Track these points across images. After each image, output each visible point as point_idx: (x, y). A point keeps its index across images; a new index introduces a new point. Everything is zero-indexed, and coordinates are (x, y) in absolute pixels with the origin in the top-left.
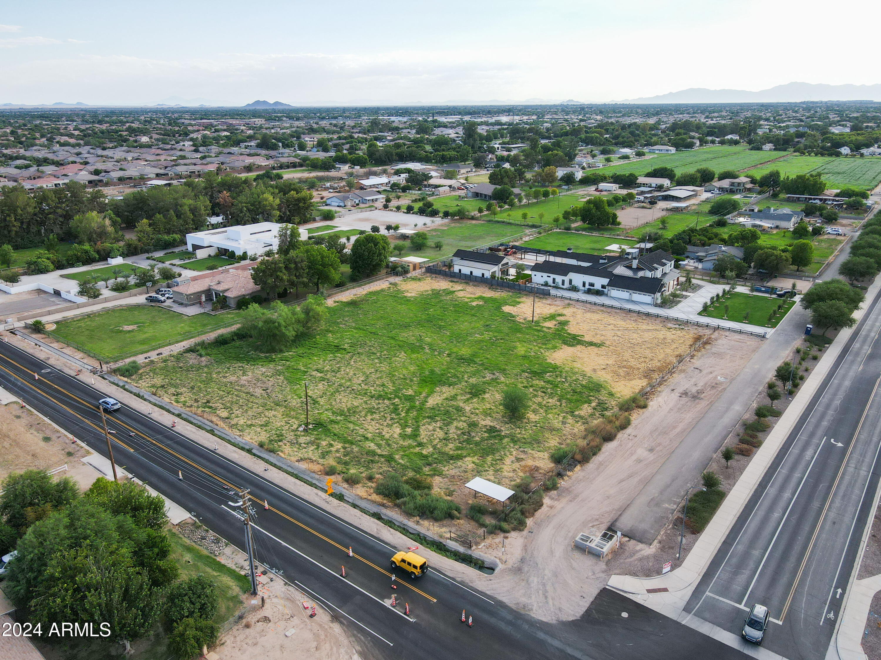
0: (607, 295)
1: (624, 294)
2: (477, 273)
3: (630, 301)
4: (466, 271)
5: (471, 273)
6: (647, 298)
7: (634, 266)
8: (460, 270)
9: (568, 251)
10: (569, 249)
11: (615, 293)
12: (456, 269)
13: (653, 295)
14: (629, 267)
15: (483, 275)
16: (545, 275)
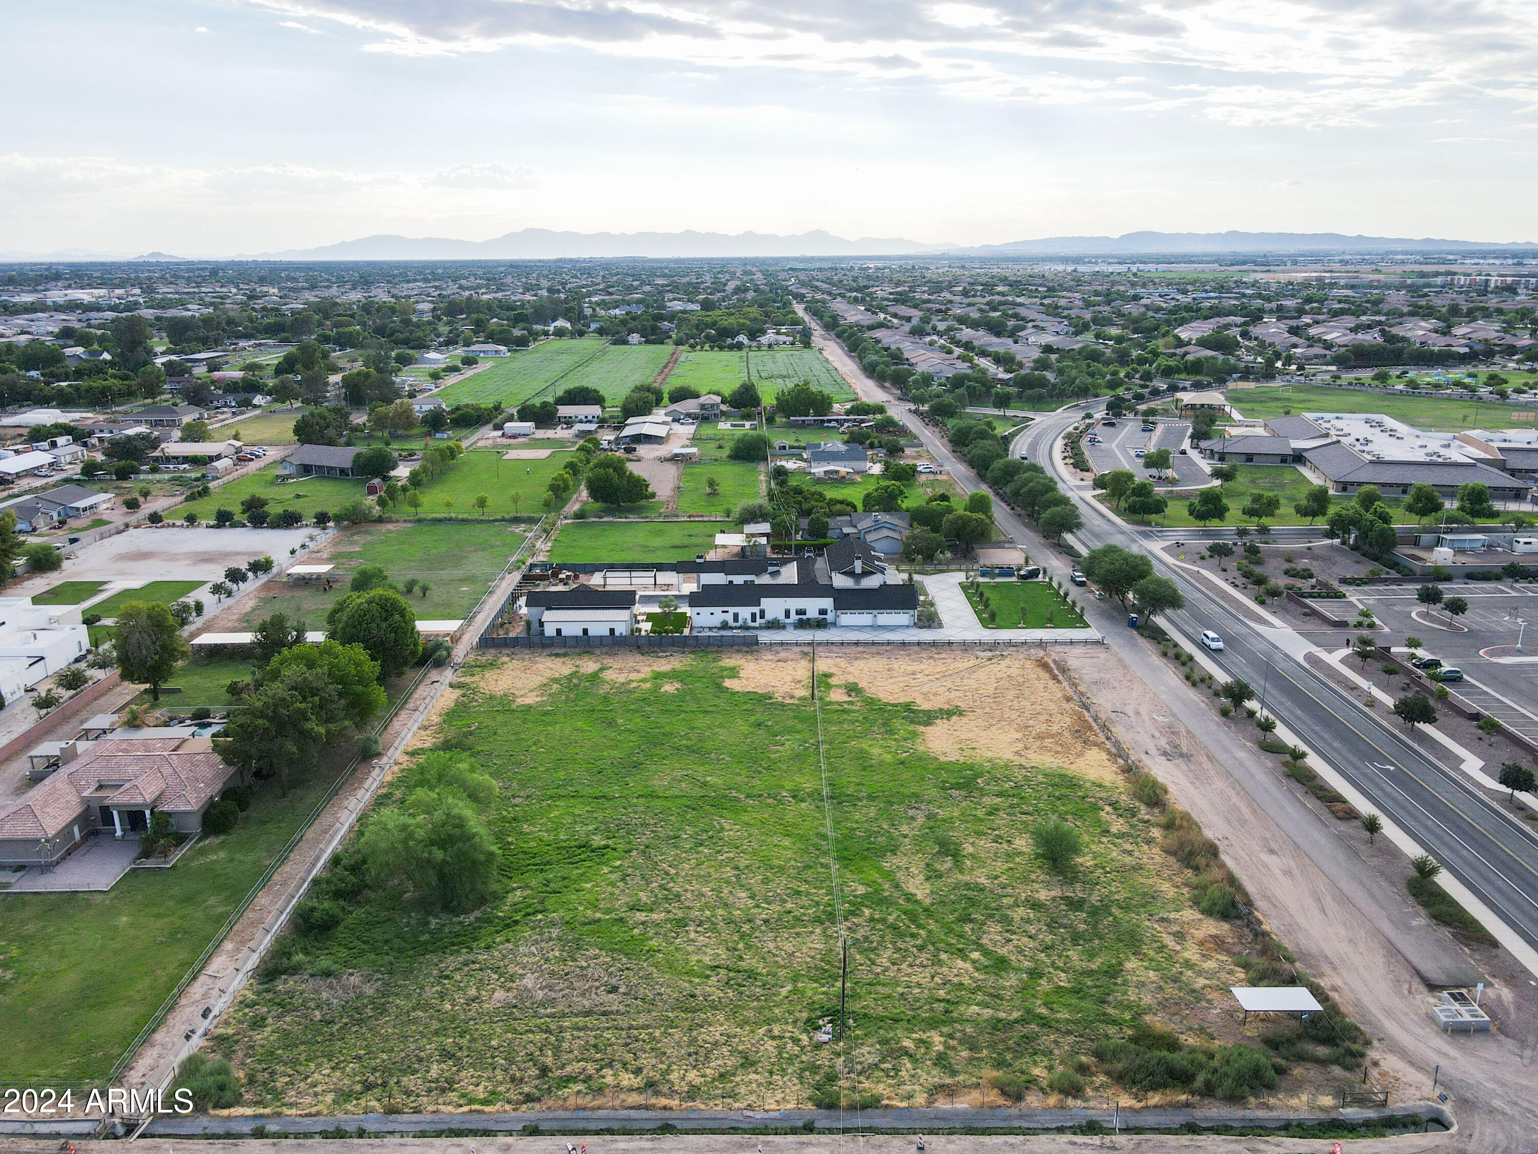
0: (834, 624)
1: (863, 618)
2: (598, 630)
3: (874, 627)
4: (572, 630)
5: (585, 631)
6: (902, 618)
7: (858, 570)
8: (559, 631)
9: (698, 561)
10: (698, 557)
11: (848, 618)
12: (550, 631)
13: (912, 612)
14: (851, 574)
15: (612, 631)
16: (718, 610)
